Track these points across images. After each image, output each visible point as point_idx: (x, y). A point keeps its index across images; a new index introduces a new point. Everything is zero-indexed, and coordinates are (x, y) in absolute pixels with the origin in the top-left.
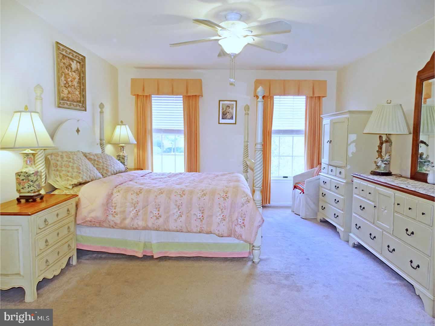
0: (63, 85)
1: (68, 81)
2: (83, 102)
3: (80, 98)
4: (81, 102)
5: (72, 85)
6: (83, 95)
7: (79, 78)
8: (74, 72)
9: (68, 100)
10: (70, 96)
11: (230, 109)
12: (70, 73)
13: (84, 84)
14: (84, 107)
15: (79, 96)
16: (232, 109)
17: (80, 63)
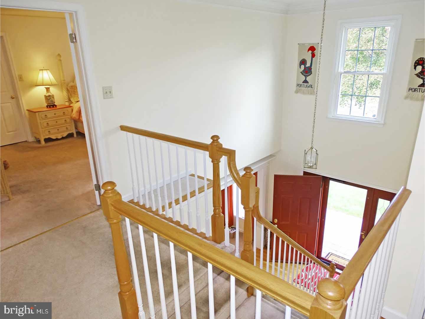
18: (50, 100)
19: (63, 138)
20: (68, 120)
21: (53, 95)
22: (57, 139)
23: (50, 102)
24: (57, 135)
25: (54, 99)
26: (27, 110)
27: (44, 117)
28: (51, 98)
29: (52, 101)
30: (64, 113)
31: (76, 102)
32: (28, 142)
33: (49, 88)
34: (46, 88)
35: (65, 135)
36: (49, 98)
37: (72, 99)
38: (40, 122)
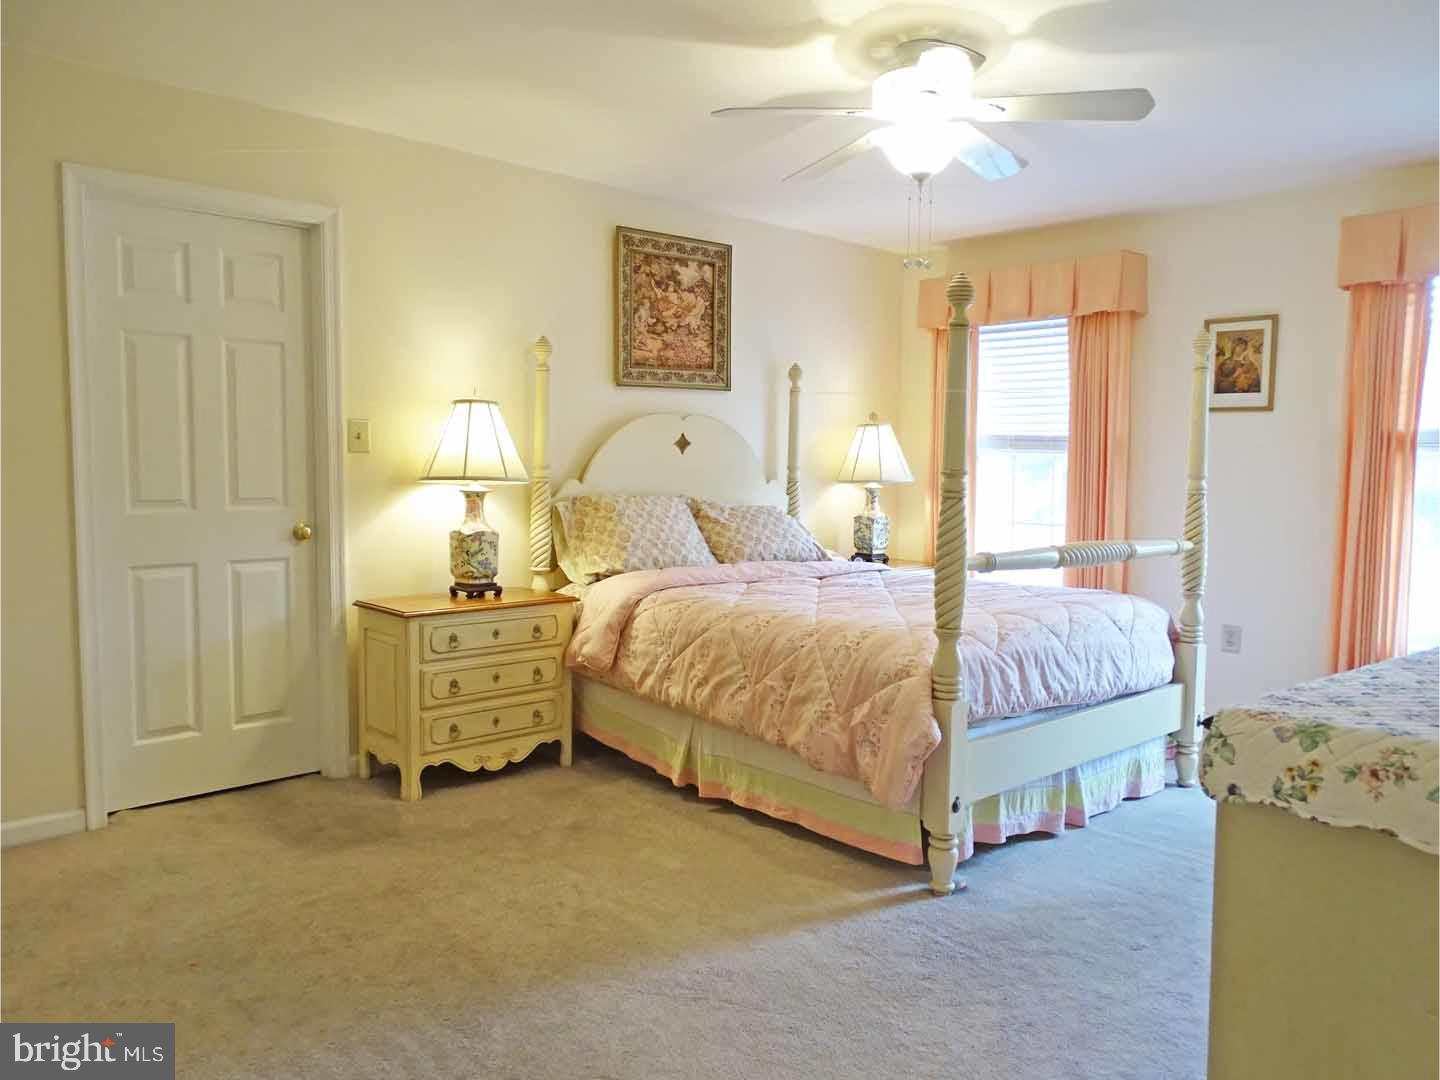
0: (643, 329)
1: (665, 317)
2: (721, 367)
3: (713, 357)
4: (712, 368)
5: (679, 327)
6: (722, 347)
7: (707, 304)
8: (691, 290)
9: (662, 365)
10: (670, 353)
11: (1250, 351)
12: (673, 297)
13: (725, 322)
14: (723, 380)
15: (707, 351)
16: (1258, 350)
17: (712, 265)
18: (480, 557)
19: (511, 769)
20: (550, 672)
21: (494, 533)
22: (483, 775)
23: (474, 568)
24: (484, 751)
25: (495, 555)
26: (355, 604)
27: (443, 648)
28: (486, 546)
29: (485, 564)
30: (537, 629)
31: (591, 579)
32: (328, 779)
33: (480, 495)
34: (468, 495)
35: (522, 750)
36: (474, 547)
37: (564, 565)
38: (422, 674)
